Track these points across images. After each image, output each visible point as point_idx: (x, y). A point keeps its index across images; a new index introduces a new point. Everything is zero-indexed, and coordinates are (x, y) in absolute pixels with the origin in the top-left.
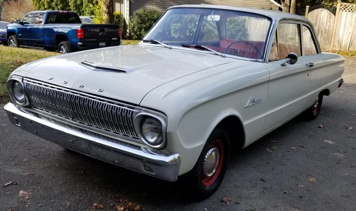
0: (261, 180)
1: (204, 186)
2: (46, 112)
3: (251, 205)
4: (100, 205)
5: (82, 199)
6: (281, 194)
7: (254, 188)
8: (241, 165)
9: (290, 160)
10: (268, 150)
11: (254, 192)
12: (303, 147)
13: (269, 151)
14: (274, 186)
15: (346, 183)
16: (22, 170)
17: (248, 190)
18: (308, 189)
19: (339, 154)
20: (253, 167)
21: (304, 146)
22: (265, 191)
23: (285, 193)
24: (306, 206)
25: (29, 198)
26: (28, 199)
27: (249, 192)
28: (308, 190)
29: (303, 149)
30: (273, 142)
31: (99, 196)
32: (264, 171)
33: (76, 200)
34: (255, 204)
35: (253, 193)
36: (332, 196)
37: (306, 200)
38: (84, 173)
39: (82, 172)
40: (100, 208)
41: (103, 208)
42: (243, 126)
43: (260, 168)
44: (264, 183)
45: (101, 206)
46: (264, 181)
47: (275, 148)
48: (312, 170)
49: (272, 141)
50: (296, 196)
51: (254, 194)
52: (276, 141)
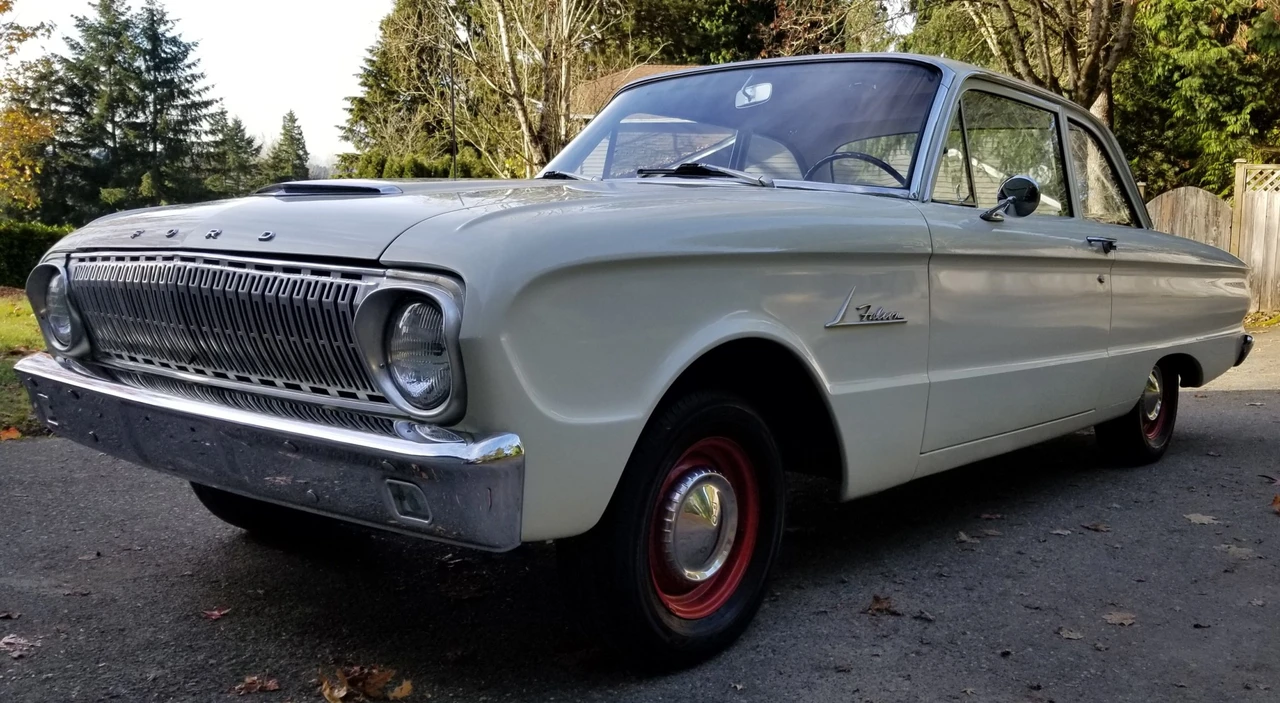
0: (916, 618)
1: (670, 612)
2: (131, 363)
3: (858, 690)
4: (268, 681)
5: (212, 665)
6: (987, 658)
7: (885, 639)
8: (853, 577)
9: (1041, 565)
10: (963, 536)
11: (880, 652)
12: (1097, 530)
13: (969, 540)
14: (962, 637)
15: (1258, 627)
16: (54, 582)
17: (860, 647)
18: (1100, 645)
19: (1234, 548)
20: (895, 582)
21: (1101, 527)
22: (925, 649)
23: (1005, 654)
24: (1081, 696)
25: (21, 657)
26: (15, 659)
27: (859, 651)
28: (1099, 650)
29: (1097, 536)
30: (988, 519)
31: (283, 657)
32: (937, 593)
33: (190, 666)
34: (874, 687)
35: (878, 655)
36: (1194, 665)
37: (1086, 676)
38: (266, 593)
39: (261, 592)
40: (263, 690)
41: (274, 690)
42: (825, 397)
43: (924, 585)
44: (926, 628)
45: (272, 684)
46: (929, 621)
47: (991, 532)
48: (1125, 591)
49: (987, 516)
50: (1045, 666)
51: (879, 659)
52: (999, 516)
